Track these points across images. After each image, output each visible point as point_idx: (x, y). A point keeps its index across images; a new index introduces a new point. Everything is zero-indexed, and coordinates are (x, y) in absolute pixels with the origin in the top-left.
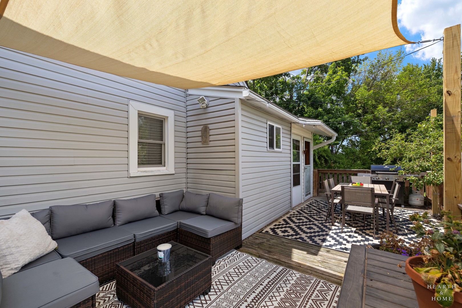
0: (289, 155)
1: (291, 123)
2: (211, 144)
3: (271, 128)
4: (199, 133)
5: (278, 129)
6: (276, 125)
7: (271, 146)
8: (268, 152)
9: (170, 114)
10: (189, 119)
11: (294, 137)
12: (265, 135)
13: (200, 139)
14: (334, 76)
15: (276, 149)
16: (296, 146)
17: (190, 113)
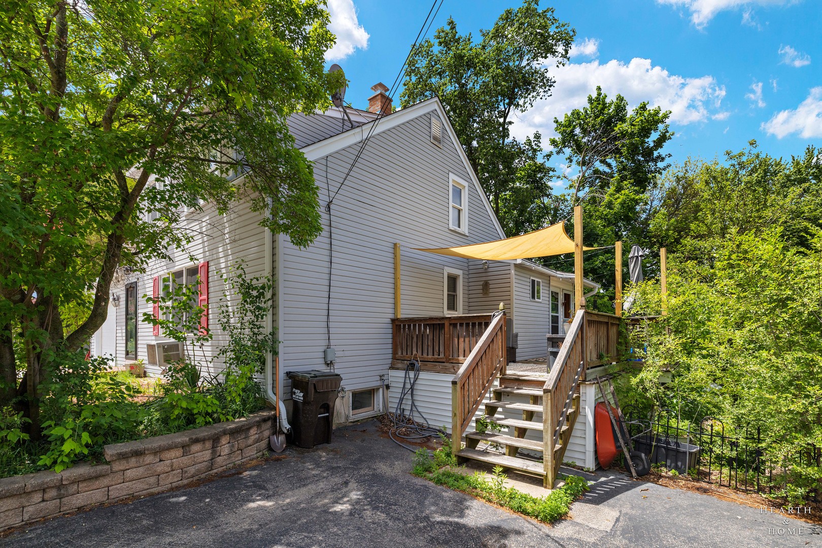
0: (548, 306)
1: (549, 276)
2: (491, 295)
3: (533, 281)
4: (481, 287)
5: (538, 283)
6: (536, 280)
7: (533, 297)
8: (531, 301)
9: (459, 272)
10: (471, 276)
11: (552, 289)
12: (528, 288)
13: (481, 291)
14: (617, 195)
15: (536, 300)
16: (555, 296)
17: (471, 272)
